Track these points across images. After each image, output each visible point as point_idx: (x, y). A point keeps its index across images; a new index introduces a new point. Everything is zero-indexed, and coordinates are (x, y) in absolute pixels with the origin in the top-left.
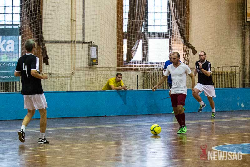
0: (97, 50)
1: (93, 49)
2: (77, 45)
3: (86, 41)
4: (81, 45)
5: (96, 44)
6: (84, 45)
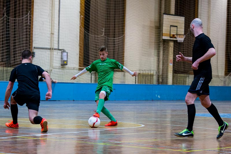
0: (67, 55)
3: (60, 48)
6: (59, 51)
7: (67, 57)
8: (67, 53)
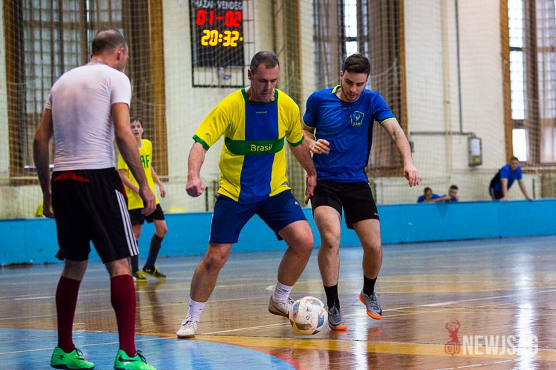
0: (481, 144)
1: (475, 143)
2: (454, 137)
3: (465, 131)
4: (458, 137)
5: (478, 136)
6: (462, 137)
7: (481, 148)
8: (480, 140)
